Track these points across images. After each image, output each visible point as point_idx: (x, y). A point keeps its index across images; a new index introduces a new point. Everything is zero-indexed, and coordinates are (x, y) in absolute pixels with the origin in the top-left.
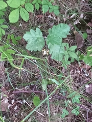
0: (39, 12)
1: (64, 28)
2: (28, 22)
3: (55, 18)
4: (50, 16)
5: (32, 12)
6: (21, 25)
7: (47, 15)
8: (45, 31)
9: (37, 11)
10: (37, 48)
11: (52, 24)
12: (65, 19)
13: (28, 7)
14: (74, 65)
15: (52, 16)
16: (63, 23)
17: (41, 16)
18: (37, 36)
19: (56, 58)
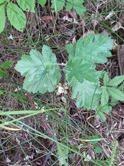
0: (45, 11)
1: (101, 42)
2: (25, 31)
3: (76, 22)
4: (66, 18)
5: (33, 11)
6: (11, 37)
7: (61, 16)
8: (58, 46)
9: (41, 9)
10: (45, 85)
11: (71, 33)
12: (95, 23)
13: (24, 2)
14: (117, 110)
15: (70, 17)
16: (92, 29)
17: (48, 18)
18: (46, 64)
19: (86, 104)
